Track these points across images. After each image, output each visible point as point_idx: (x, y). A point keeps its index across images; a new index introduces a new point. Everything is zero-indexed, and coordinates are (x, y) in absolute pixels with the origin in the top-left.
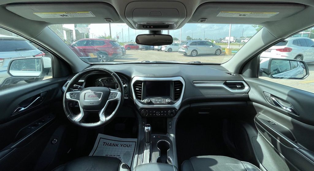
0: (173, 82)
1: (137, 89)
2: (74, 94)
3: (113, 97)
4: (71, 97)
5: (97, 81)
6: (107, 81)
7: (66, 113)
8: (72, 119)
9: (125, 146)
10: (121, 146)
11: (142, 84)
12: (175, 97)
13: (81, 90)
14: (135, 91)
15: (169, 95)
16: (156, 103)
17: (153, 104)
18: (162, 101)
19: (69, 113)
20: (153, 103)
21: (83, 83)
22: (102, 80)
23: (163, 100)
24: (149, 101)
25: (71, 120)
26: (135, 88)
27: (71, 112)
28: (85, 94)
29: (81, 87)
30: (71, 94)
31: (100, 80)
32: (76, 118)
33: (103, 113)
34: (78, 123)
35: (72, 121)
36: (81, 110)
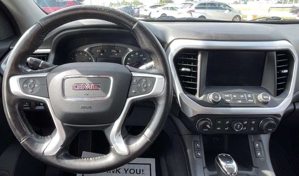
0: (275, 53)
1: (183, 69)
2: (31, 81)
3: (144, 90)
4: (24, 89)
5: (79, 52)
6: (103, 52)
7: (17, 133)
8: (36, 148)
9: (132, 171)
10: (126, 172)
11: (197, 58)
12: (277, 88)
13: (50, 71)
14: (180, 74)
15: (261, 85)
16: (235, 102)
17: (227, 105)
18: (248, 98)
19: (24, 134)
20: (228, 103)
21: (48, 54)
22: (90, 50)
23: (249, 96)
24: (220, 98)
25: (31, 151)
26: (178, 67)
27: (30, 131)
28: (63, 80)
29: (47, 63)
30: (23, 83)
31: (85, 50)
32: (45, 145)
33: (118, 131)
34: (55, 161)
35: (37, 154)
36: (57, 122)
